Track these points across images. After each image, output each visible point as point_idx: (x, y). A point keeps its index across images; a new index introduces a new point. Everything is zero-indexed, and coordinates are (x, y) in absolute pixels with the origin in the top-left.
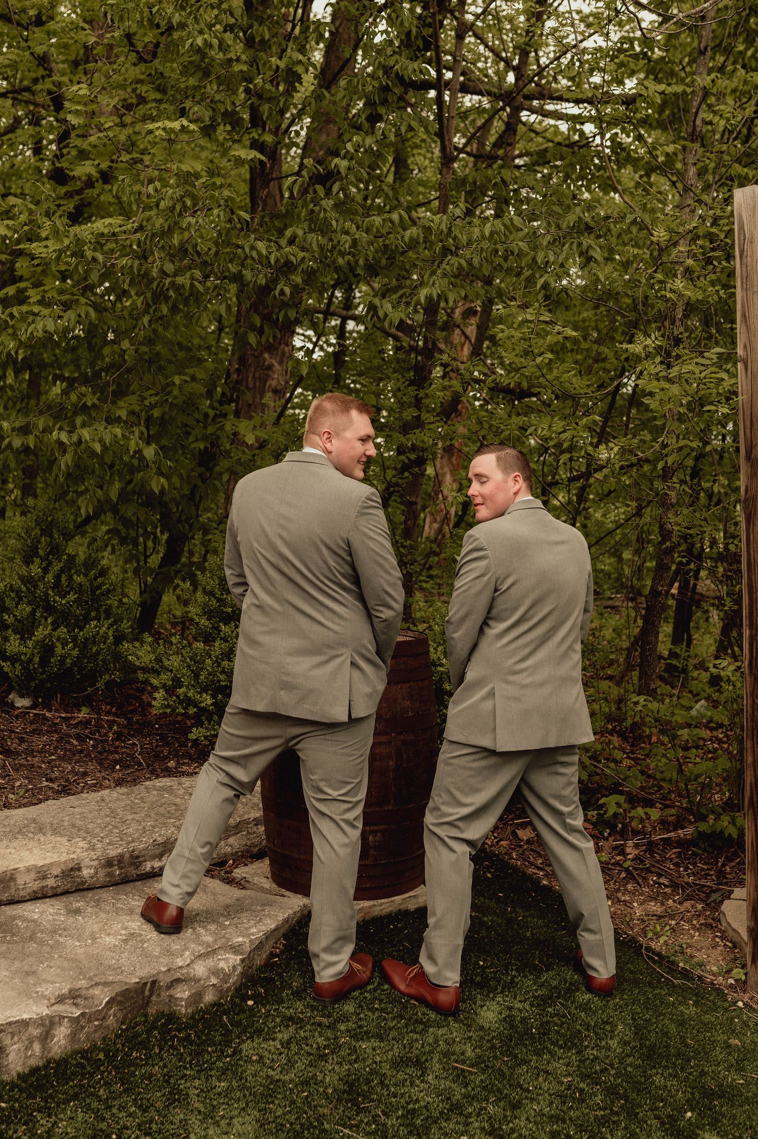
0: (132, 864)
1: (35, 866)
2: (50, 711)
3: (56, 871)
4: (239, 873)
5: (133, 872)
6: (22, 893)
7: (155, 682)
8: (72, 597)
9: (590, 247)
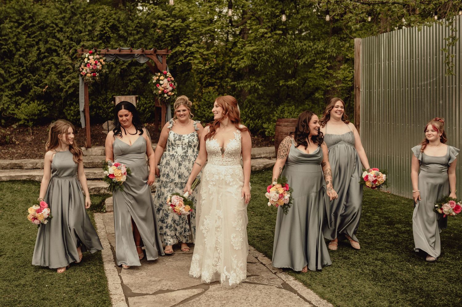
4: (272, 159)
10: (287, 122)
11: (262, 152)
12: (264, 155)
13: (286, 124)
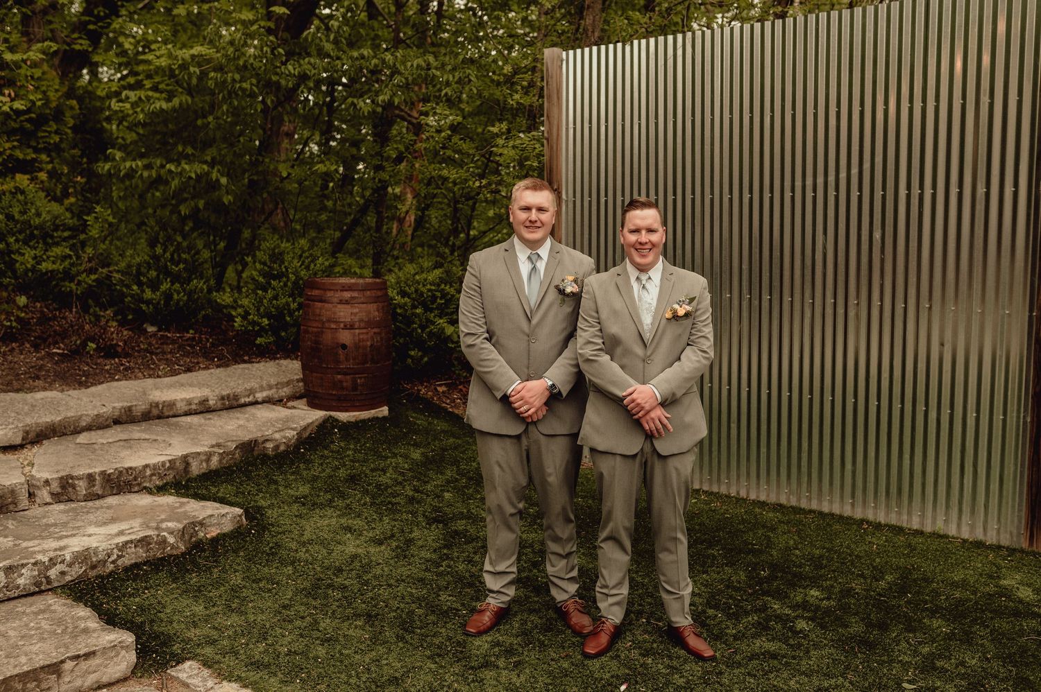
0: (235, 399)
1: (185, 399)
2: (168, 332)
3: (196, 401)
4: (290, 404)
5: (235, 403)
6: (180, 412)
7: (234, 313)
8: (182, 266)
9: (469, 74)
10: (350, 288)
11: (253, 384)
12: (265, 394)
13: (347, 295)
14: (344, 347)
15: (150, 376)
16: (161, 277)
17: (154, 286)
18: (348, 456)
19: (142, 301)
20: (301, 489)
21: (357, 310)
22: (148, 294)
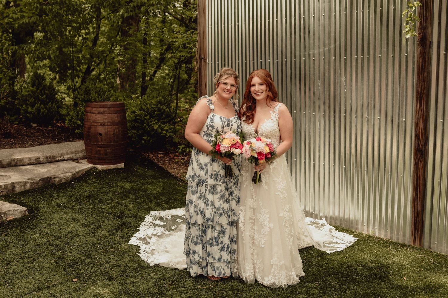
0: (53, 158)
1: (28, 157)
2: (41, 127)
3: (34, 159)
4: (80, 161)
5: (53, 160)
6: (25, 163)
7: (67, 118)
8: (45, 96)
10: (103, 107)
11: (64, 152)
12: (69, 156)
13: (102, 110)
14: (100, 134)
15: (22, 147)
16: (36, 101)
17: (33, 105)
18: (94, 186)
19: (27, 112)
20: (63, 200)
21: (107, 117)
22: (30, 109)
